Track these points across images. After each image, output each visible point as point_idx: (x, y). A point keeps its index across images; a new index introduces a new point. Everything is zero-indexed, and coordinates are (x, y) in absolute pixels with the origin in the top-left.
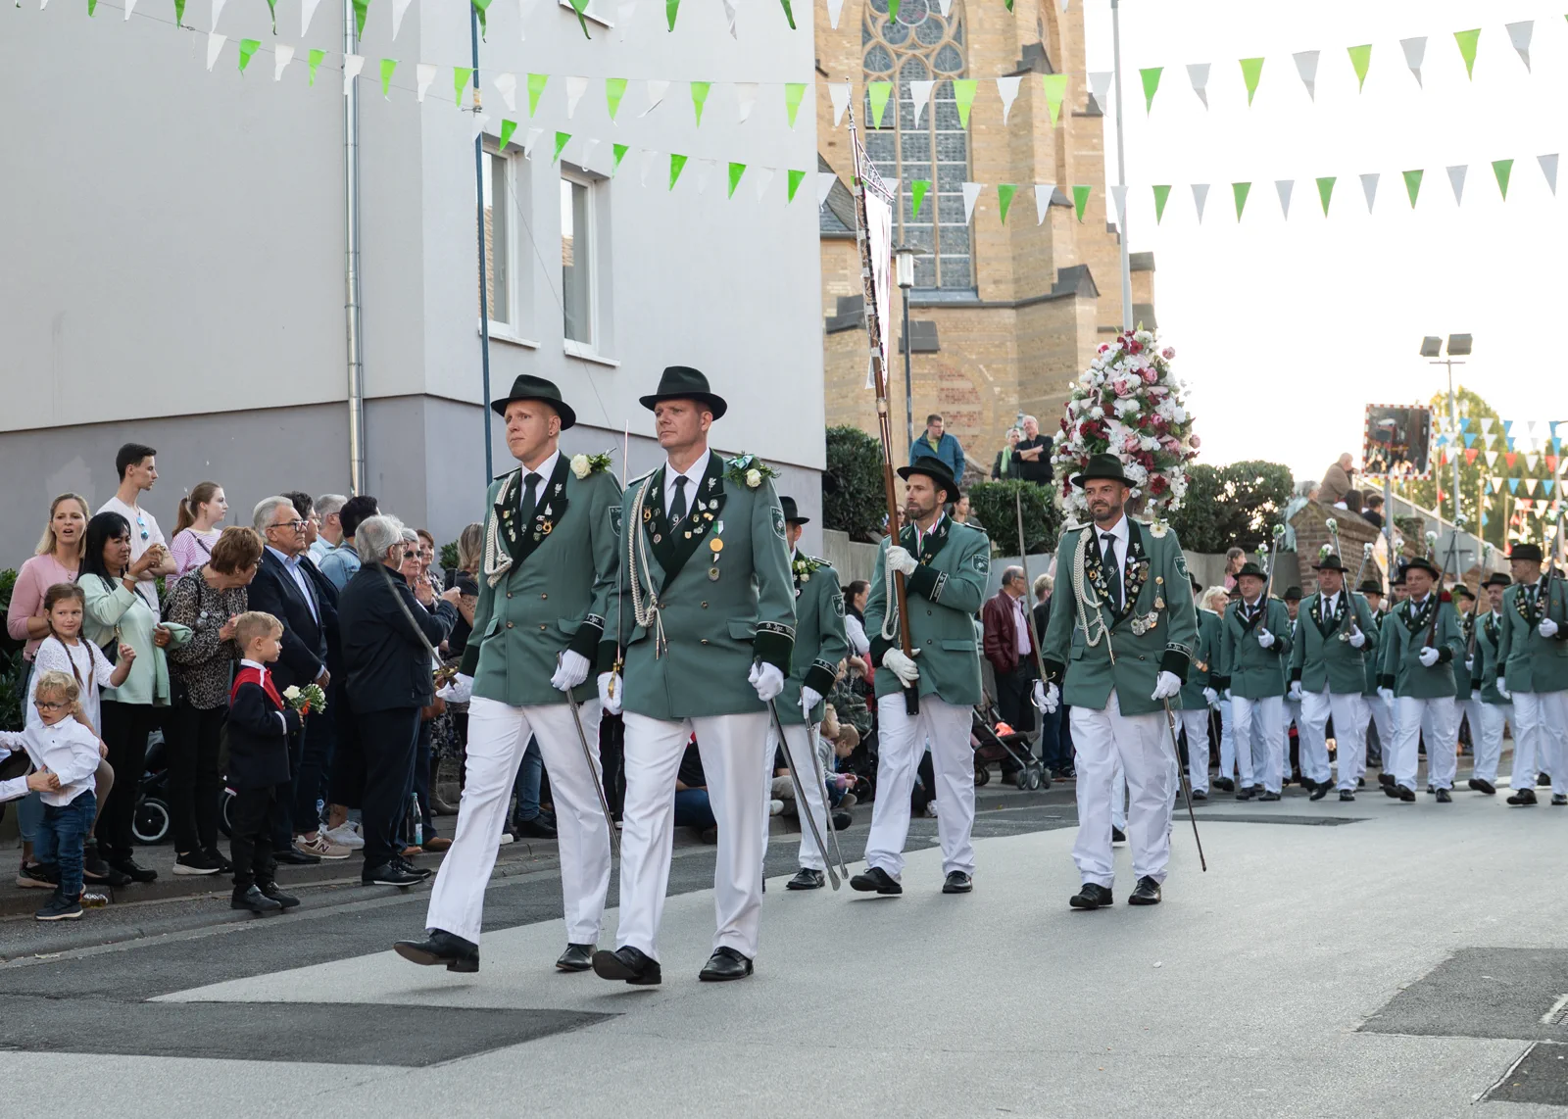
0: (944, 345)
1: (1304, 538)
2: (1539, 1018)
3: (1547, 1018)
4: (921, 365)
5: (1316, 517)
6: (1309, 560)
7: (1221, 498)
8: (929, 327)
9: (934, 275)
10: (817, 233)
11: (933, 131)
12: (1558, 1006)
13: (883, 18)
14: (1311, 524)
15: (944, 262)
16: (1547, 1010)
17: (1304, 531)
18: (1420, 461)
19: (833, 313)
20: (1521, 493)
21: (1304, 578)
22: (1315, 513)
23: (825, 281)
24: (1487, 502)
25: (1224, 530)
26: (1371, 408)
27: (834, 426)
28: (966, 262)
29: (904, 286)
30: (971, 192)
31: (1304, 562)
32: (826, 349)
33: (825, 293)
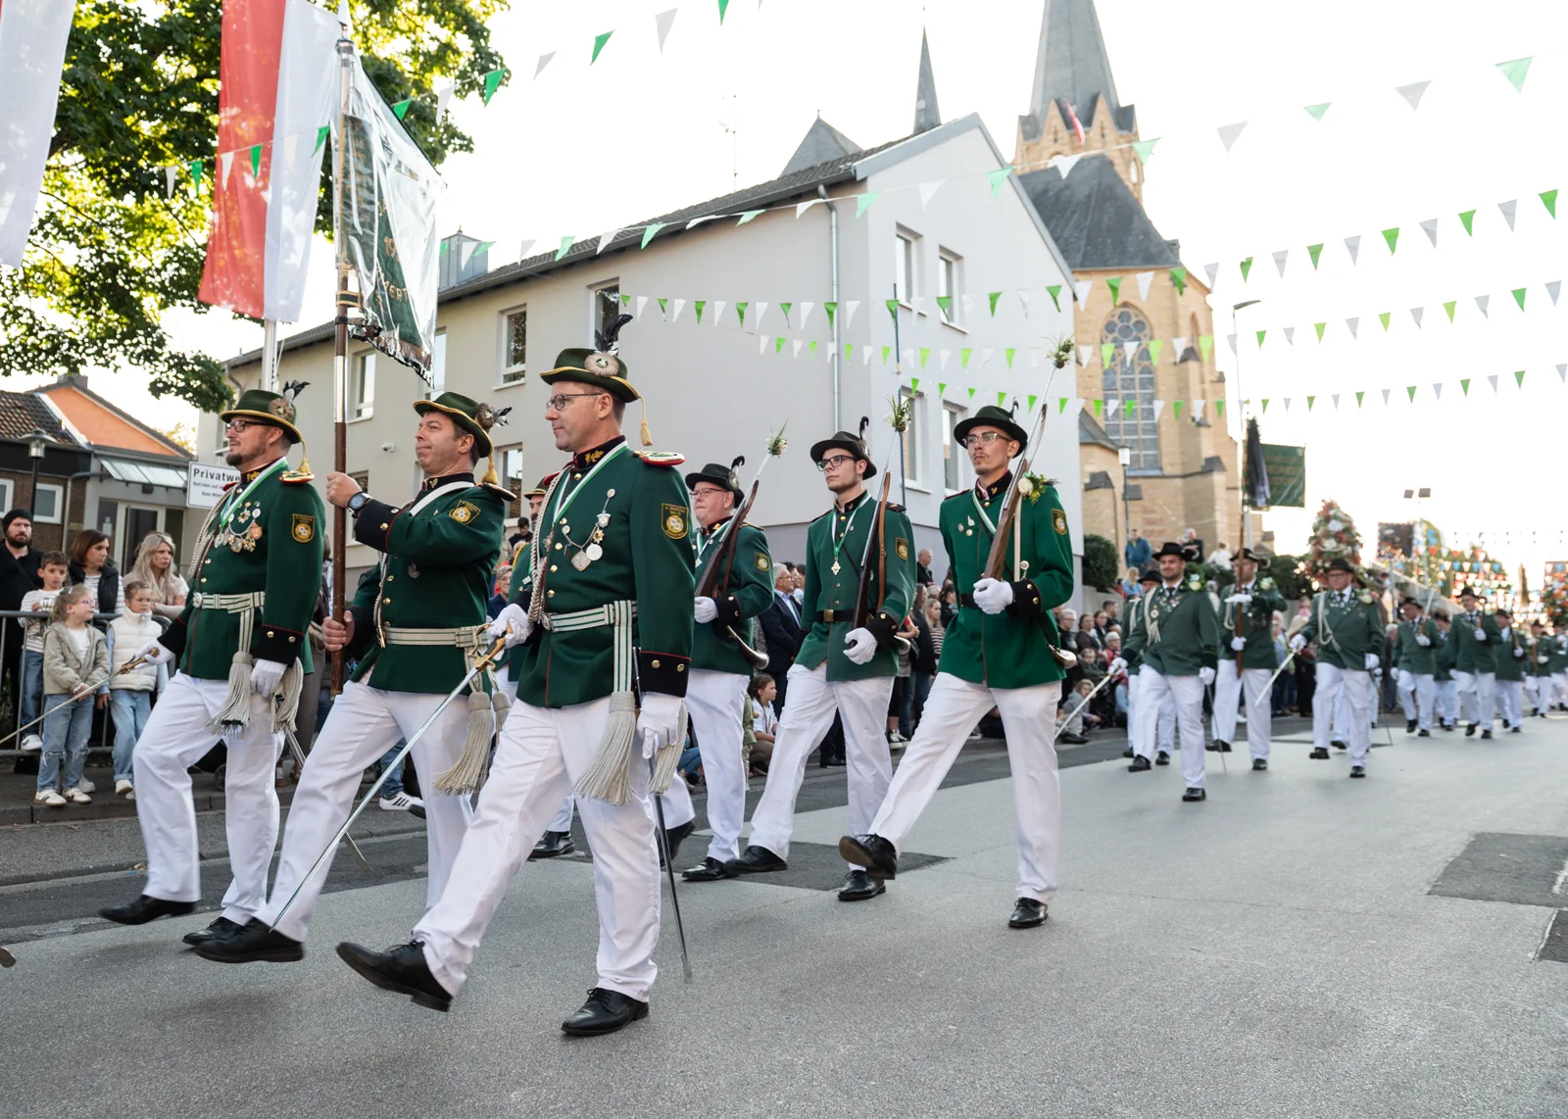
0: (1145, 497)
2: (1550, 889)
3: (1556, 889)
4: (1133, 506)
7: (1297, 571)
8: (1137, 488)
9: (1139, 461)
10: (1077, 441)
11: (1138, 391)
12: (1560, 880)
13: (1111, 337)
15: (1145, 455)
16: (1554, 883)
18: (1407, 552)
19: (1087, 480)
20: (1461, 570)
23: (1082, 465)
24: (1442, 575)
25: (1299, 588)
26: (1380, 524)
27: (1088, 534)
28: (1155, 455)
29: (1124, 465)
30: (1158, 406)
32: (1084, 498)
33: (1082, 471)
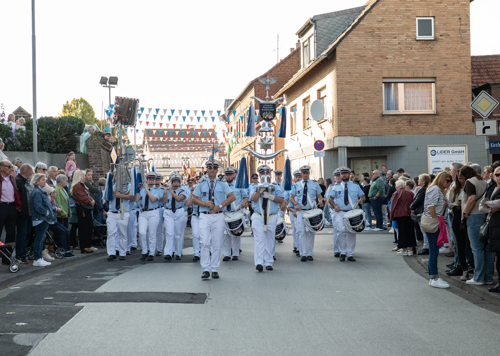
1: (91, 148)
5: (96, 140)
6: (93, 157)
14: (94, 143)
17: (91, 146)
21: (91, 164)
22: (96, 139)
31: (90, 158)
